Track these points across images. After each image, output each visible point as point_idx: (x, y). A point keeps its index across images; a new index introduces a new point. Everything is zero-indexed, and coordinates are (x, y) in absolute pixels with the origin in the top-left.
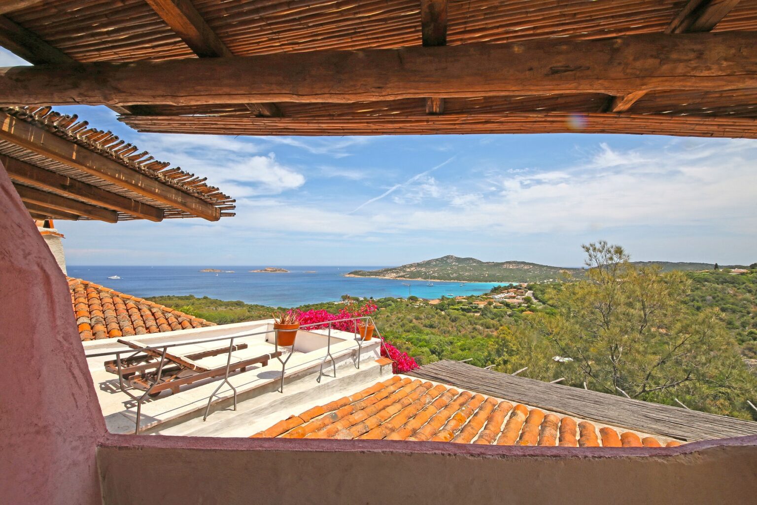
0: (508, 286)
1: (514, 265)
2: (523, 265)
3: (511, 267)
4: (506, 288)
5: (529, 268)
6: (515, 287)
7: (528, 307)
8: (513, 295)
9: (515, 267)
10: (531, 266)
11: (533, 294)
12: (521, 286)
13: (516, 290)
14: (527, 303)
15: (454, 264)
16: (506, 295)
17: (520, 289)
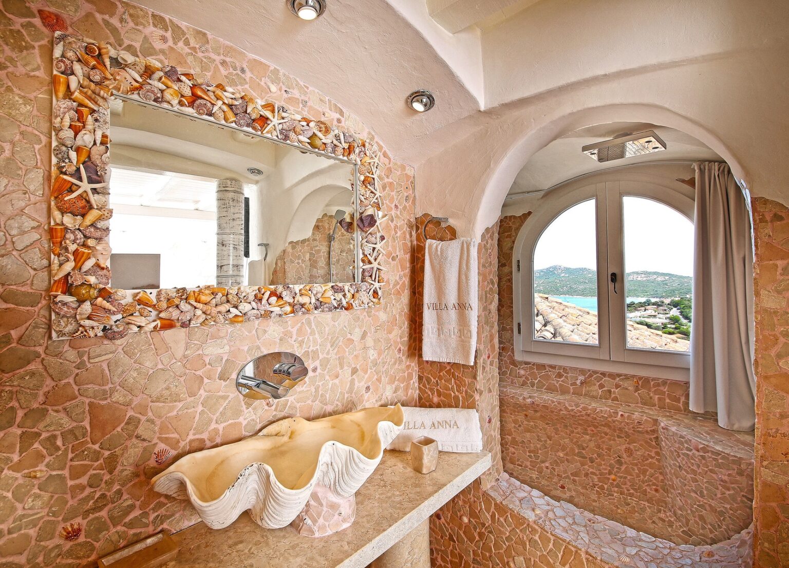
0: (645, 303)
1: (643, 275)
2: (655, 276)
3: (639, 279)
4: (642, 305)
5: (663, 279)
6: (654, 304)
7: (676, 328)
8: (653, 313)
9: (645, 279)
10: (667, 278)
11: (681, 312)
12: (663, 303)
13: (655, 307)
14: (674, 324)
15: (563, 275)
16: (643, 313)
17: (662, 306)
